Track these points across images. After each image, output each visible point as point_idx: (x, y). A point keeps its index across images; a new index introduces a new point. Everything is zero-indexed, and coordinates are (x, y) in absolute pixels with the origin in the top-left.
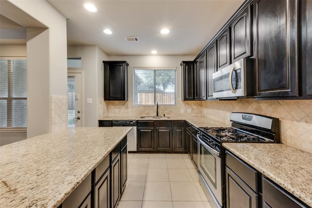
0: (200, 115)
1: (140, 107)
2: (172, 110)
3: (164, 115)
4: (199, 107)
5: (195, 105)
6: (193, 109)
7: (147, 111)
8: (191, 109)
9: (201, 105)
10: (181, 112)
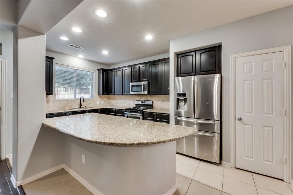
0: (108, 105)
1: (63, 101)
2: (91, 103)
3: (86, 106)
4: (108, 100)
5: (106, 98)
6: (104, 101)
7: (69, 105)
8: (103, 101)
9: (109, 99)
10: (98, 104)
